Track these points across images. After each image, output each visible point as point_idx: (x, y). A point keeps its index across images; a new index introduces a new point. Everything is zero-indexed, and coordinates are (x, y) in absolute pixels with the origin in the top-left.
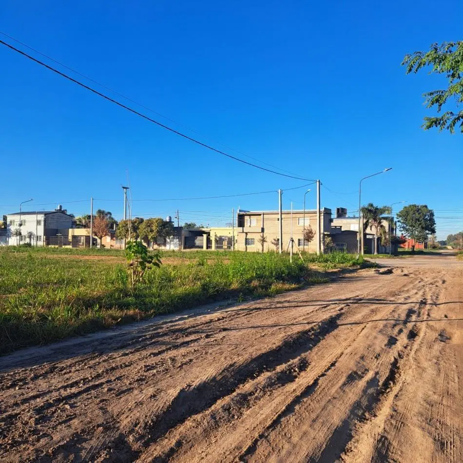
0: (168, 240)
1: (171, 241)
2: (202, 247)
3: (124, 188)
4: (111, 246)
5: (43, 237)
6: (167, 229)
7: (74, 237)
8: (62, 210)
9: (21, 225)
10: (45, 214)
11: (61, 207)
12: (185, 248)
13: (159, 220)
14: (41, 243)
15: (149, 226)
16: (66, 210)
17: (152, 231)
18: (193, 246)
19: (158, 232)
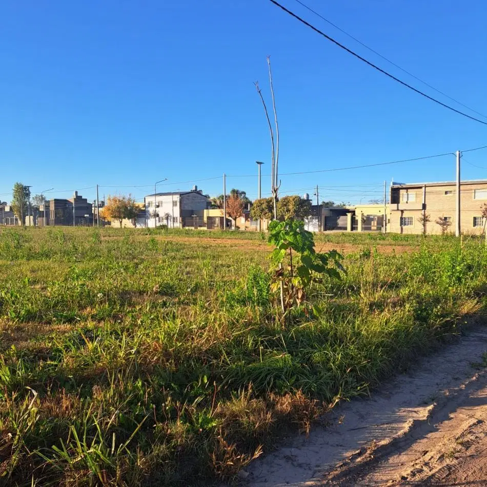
0: (307, 221)
1: (309, 222)
2: (345, 229)
3: (258, 163)
4: (246, 227)
5: (179, 219)
6: (305, 208)
7: (209, 218)
8: (198, 190)
9: (158, 206)
10: (180, 195)
11: (196, 187)
12: (325, 230)
13: (296, 198)
14: (178, 225)
15: (286, 205)
16: (201, 191)
17: (288, 211)
18: (335, 227)
19: (295, 211)
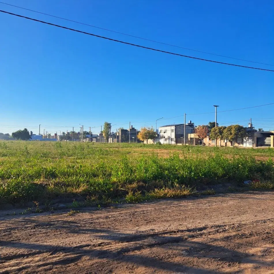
0: (245, 140)
1: (246, 141)
2: (270, 145)
4: (209, 144)
5: (174, 139)
6: (242, 132)
7: (191, 138)
9: (165, 132)
10: (175, 126)
11: (191, 121)
12: (257, 146)
13: (236, 126)
14: (173, 143)
15: (230, 131)
17: (231, 134)
18: (263, 144)
19: (235, 134)
